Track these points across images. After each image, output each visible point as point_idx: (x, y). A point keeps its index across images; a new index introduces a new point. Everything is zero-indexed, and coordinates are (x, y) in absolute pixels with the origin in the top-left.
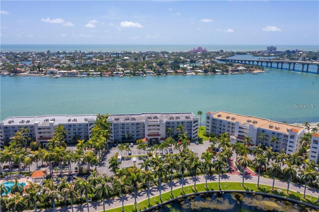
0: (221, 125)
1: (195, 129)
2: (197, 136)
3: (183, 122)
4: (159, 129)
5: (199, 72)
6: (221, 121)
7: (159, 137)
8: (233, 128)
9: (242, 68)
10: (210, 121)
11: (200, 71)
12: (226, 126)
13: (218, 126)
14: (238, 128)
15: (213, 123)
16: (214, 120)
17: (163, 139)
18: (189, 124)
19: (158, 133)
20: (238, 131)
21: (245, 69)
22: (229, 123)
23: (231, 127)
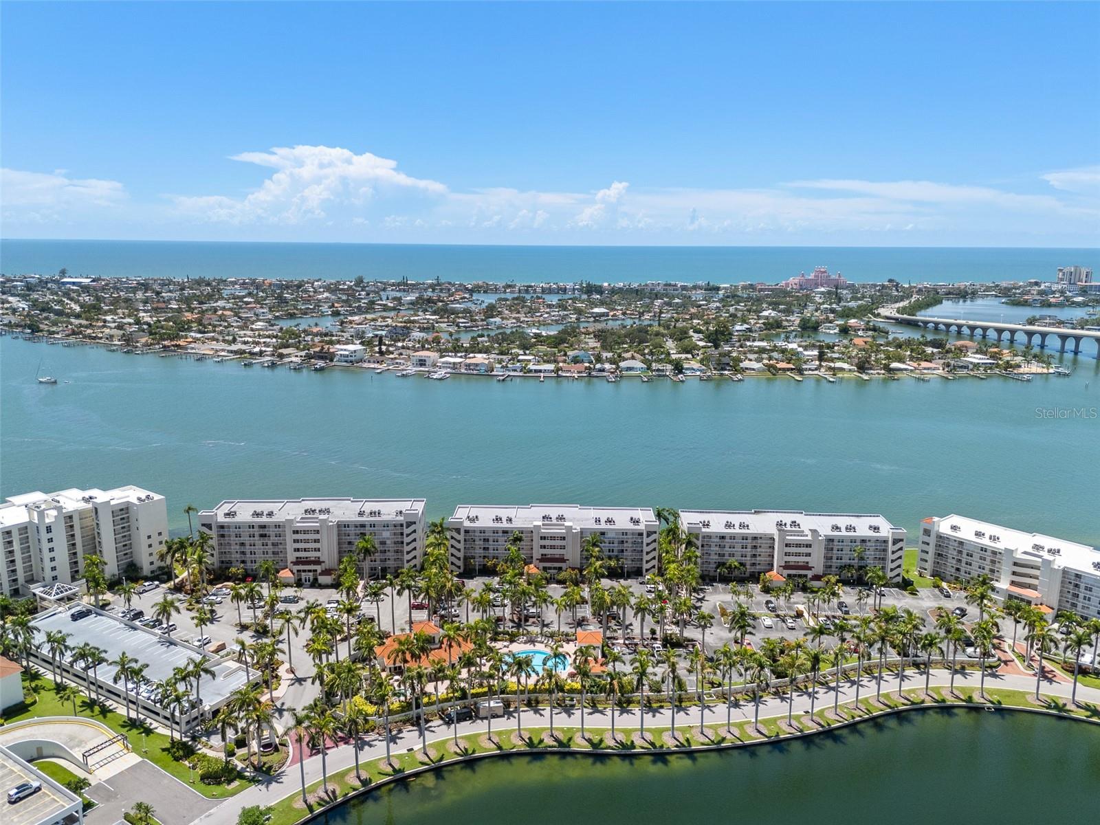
0: (960, 552)
1: (896, 560)
2: (898, 575)
3: (863, 541)
4: (809, 555)
5: (842, 369)
6: (961, 543)
7: (810, 574)
8: (993, 562)
9: (980, 359)
10: (932, 540)
11: (846, 366)
12: (976, 557)
13: (952, 553)
14: (1011, 563)
15: (938, 546)
16: (940, 537)
17: (817, 578)
18: (881, 546)
19: (807, 563)
20: (1010, 573)
21: (990, 363)
22: (984, 549)
23: (988, 559)
